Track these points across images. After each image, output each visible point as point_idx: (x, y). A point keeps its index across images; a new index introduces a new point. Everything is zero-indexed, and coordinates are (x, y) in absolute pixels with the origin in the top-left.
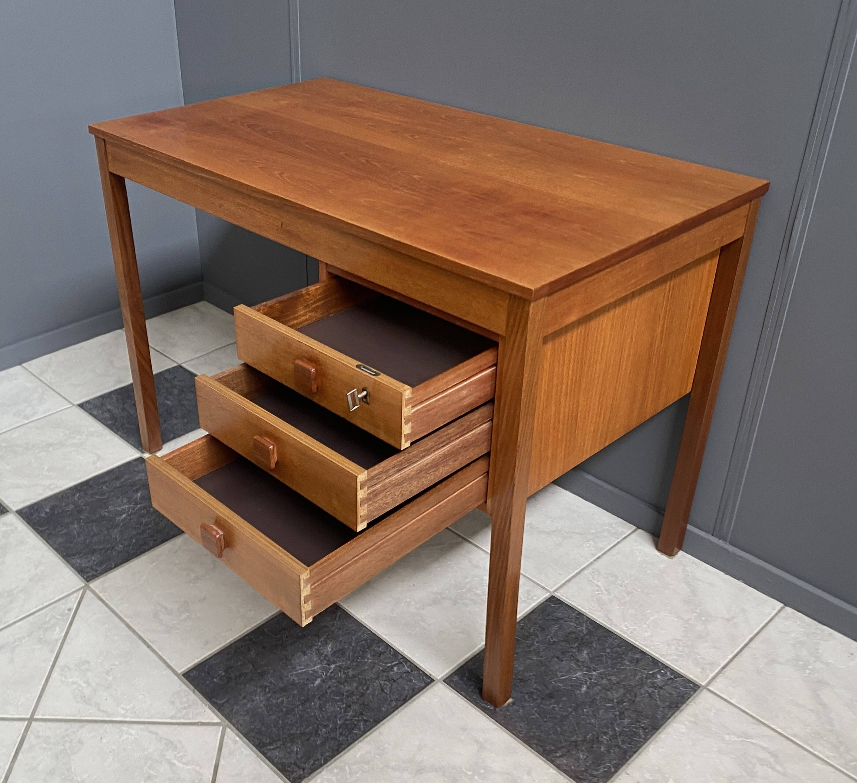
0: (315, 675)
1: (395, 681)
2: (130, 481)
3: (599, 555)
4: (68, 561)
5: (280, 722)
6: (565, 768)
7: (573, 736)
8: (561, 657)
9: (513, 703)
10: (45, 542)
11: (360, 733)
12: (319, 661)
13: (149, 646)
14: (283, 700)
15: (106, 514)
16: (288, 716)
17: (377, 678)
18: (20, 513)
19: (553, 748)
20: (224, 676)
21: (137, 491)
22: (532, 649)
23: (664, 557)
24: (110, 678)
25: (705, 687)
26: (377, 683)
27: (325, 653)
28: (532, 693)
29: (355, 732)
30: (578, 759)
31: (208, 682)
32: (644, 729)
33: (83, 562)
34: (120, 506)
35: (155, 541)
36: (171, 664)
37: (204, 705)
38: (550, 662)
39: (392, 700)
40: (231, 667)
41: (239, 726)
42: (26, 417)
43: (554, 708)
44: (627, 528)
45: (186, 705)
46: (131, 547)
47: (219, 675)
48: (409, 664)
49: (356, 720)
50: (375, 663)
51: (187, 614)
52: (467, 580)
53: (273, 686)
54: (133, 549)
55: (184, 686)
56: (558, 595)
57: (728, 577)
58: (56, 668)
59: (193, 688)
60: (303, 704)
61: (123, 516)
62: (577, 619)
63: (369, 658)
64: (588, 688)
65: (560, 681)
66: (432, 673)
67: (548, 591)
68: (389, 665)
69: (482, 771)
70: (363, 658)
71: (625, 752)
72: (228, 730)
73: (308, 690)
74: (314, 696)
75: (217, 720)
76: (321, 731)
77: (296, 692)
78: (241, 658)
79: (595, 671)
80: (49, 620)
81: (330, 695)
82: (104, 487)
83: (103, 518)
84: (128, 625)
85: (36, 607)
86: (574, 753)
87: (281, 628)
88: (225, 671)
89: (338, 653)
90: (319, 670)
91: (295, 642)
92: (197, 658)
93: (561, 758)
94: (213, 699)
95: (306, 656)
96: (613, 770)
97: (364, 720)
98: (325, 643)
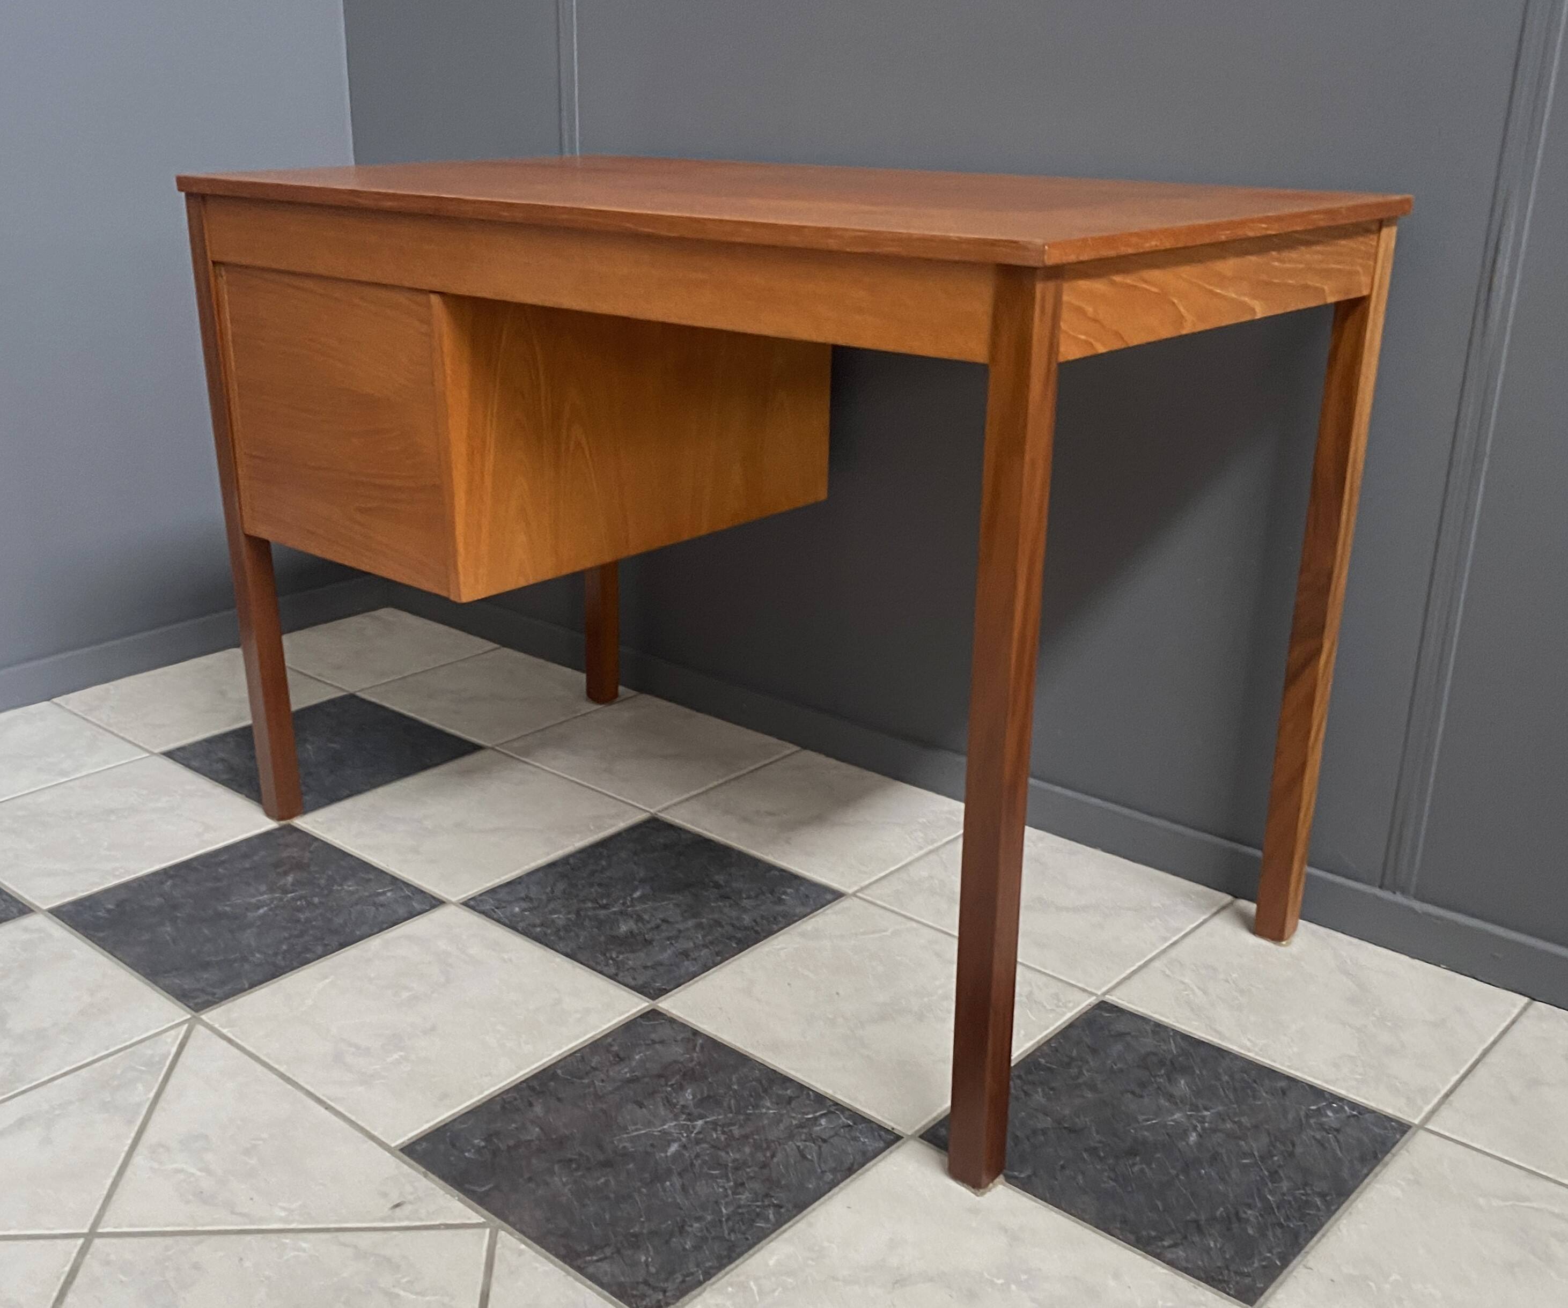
0: (666, 1139)
1: (825, 1141)
2: (270, 859)
3: (1175, 939)
4: (155, 982)
5: (607, 1217)
6: (1184, 1264)
7: (1189, 1213)
8: (1138, 1091)
10: (111, 955)
11: (769, 1226)
12: (671, 1116)
13: (328, 1107)
14: (608, 1181)
15: (227, 909)
16: (622, 1206)
17: (791, 1137)
18: (58, 913)
19: (1153, 1233)
20: (483, 1147)
21: (286, 873)
22: (1080, 1081)
24: (253, 1161)
25: (1422, 1126)
26: (791, 1146)
27: (682, 1103)
28: (1095, 1149)
29: (758, 1225)
30: (1208, 1250)
31: (452, 1158)
32: (1323, 1195)
33: (188, 983)
34: (254, 896)
35: (326, 945)
36: (376, 1134)
37: (448, 1196)
38: (1120, 1099)
39: (823, 1172)
40: (497, 1134)
41: (524, 1227)
42: (63, 773)
43: (1142, 1171)
44: (1218, 899)
45: (415, 1196)
46: (280, 957)
47: (473, 1146)
48: (847, 1113)
49: (758, 1206)
50: (782, 1115)
51: (402, 1054)
53: (584, 1158)
54: (284, 958)
55: (405, 1167)
56: (1112, 998)
57: (1417, 963)
58: (141, 1149)
59: (424, 1170)
60: (648, 1184)
61: (261, 911)
62: (1157, 1032)
63: (769, 1108)
64: (1200, 1136)
65: (1144, 1128)
66: (895, 1126)
67: (1092, 994)
68: (810, 1116)
69: (1024, 1277)
70: (756, 1107)
71: (1296, 1236)
72: (502, 1234)
73: (656, 1162)
74: (669, 1172)
75: (477, 1218)
76: (691, 1226)
77: (631, 1166)
78: (516, 1117)
79: (1207, 1109)
80: (122, 1073)
81: (701, 1167)
82: (220, 870)
83: (220, 916)
84: (282, 1076)
85: (95, 1053)
86: (1196, 1239)
87: (588, 1068)
88: (485, 1140)
89: (708, 1101)
90: (673, 1131)
91: (617, 1089)
92: (427, 1122)
93: (1174, 1250)
94: (467, 1186)
95: (644, 1110)
96: (1278, 1263)
97: (775, 1205)
98: (680, 1087)
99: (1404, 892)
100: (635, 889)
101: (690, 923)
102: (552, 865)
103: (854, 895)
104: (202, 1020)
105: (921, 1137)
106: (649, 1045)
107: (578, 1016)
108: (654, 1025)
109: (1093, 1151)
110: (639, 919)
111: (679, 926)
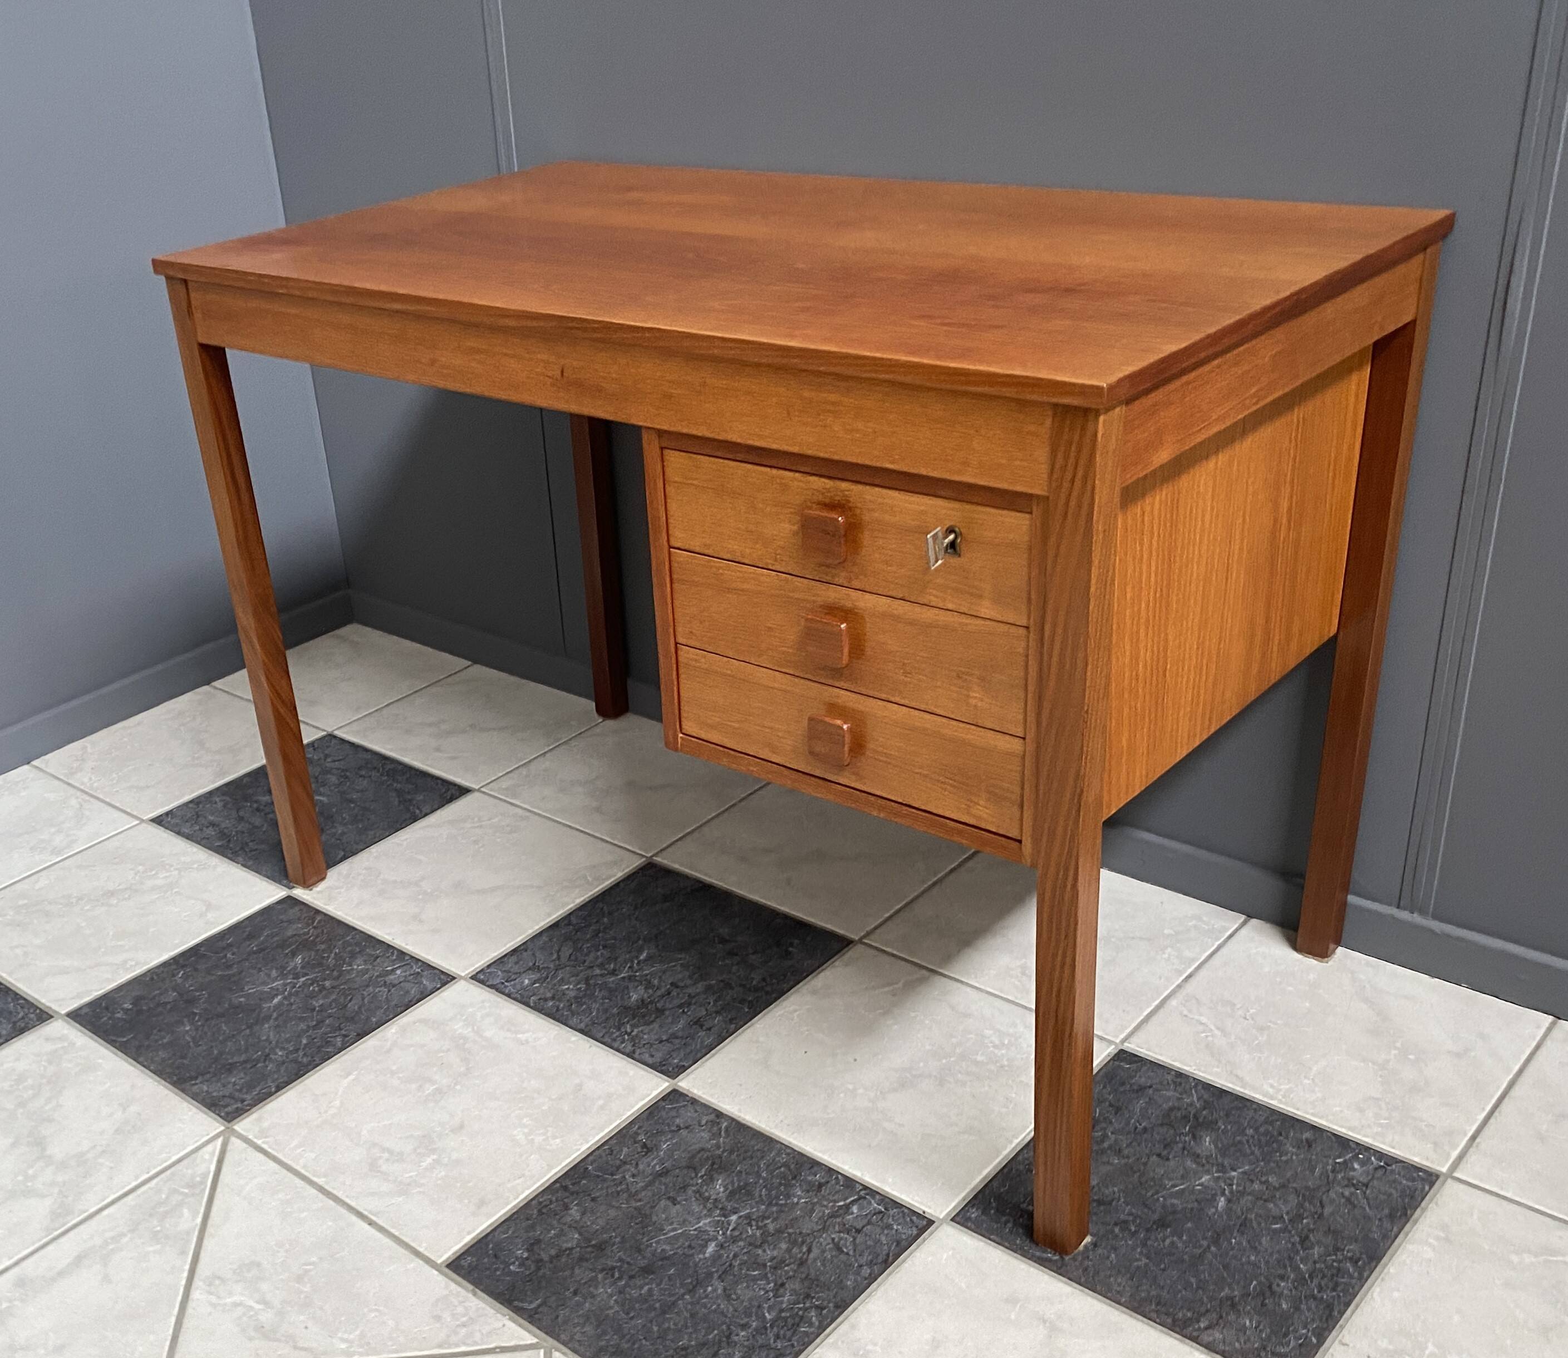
0: (702, 1239)
1: (858, 1231)
2: (275, 939)
3: (1190, 970)
4: (183, 1091)
5: (655, 1329)
7: (1223, 1289)
8: (1164, 1153)
9: (1095, 1245)
10: (135, 1063)
11: (812, 1330)
12: (705, 1212)
13: (371, 1223)
14: (650, 1290)
15: (242, 999)
16: (668, 1316)
17: (824, 1229)
18: (75, 1016)
19: (1189, 1315)
20: (527, 1259)
21: (294, 954)
22: (1106, 1145)
23: (1311, 962)
24: (307, 1288)
25: (1449, 1175)
26: (825, 1239)
27: (714, 1197)
28: (1125, 1222)
29: (803, 1330)
30: (1242, 1329)
31: (498, 1273)
32: (1355, 1261)
33: (216, 1090)
34: (265, 983)
35: (345, 1036)
36: (421, 1250)
37: (499, 1316)
38: (1145, 1164)
39: (861, 1266)
40: (538, 1241)
41: (576, 1345)
42: (56, 851)
43: (1173, 1243)
45: (464, 1319)
46: (301, 1053)
47: (517, 1258)
48: (878, 1197)
49: (800, 1309)
50: (814, 1204)
51: (435, 1157)
52: (955, 1040)
53: (626, 1266)
54: (305, 1055)
55: (453, 1286)
56: (1131, 1047)
57: (1438, 982)
58: (197, 1282)
59: (472, 1288)
60: (690, 1291)
61: (276, 1001)
62: (1177, 1083)
63: (799, 1196)
64: (1229, 1201)
65: (1173, 1195)
66: (926, 1210)
67: (1112, 1043)
68: (841, 1203)
70: (788, 1196)
71: (1330, 1307)
72: (556, 1354)
73: (696, 1265)
74: (710, 1275)
75: (530, 1340)
76: (737, 1335)
77: (672, 1271)
78: (555, 1222)
79: (1235, 1170)
80: (167, 1198)
81: (741, 1269)
82: (229, 955)
83: (237, 1008)
84: (321, 1190)
85: (137, 1177)
86: (1232, 1318)
87: (618, 1162)
88: (528, 1250)
89: (740, 1193)
90: (708, 1229)
91: (650, 1184)
92: (469, 1233)
93: (1210, 1331)
94: (516, 1303)
95: (678, 1206)
96: (1314, 1340)
97: (817, 1307)
98: (710, 1179)
99: (1422, 912)
100: (641, 950)
101: (701, 987)
102: (555, 926)
103: (861, 941)
104: (236, 1132)
105: (952, 1220)
106: (673, 1131)
107: (601, 1102)
108: (677, 1109)
109: (1124, 1224)
110: (649, 985)
111: (690, 990)
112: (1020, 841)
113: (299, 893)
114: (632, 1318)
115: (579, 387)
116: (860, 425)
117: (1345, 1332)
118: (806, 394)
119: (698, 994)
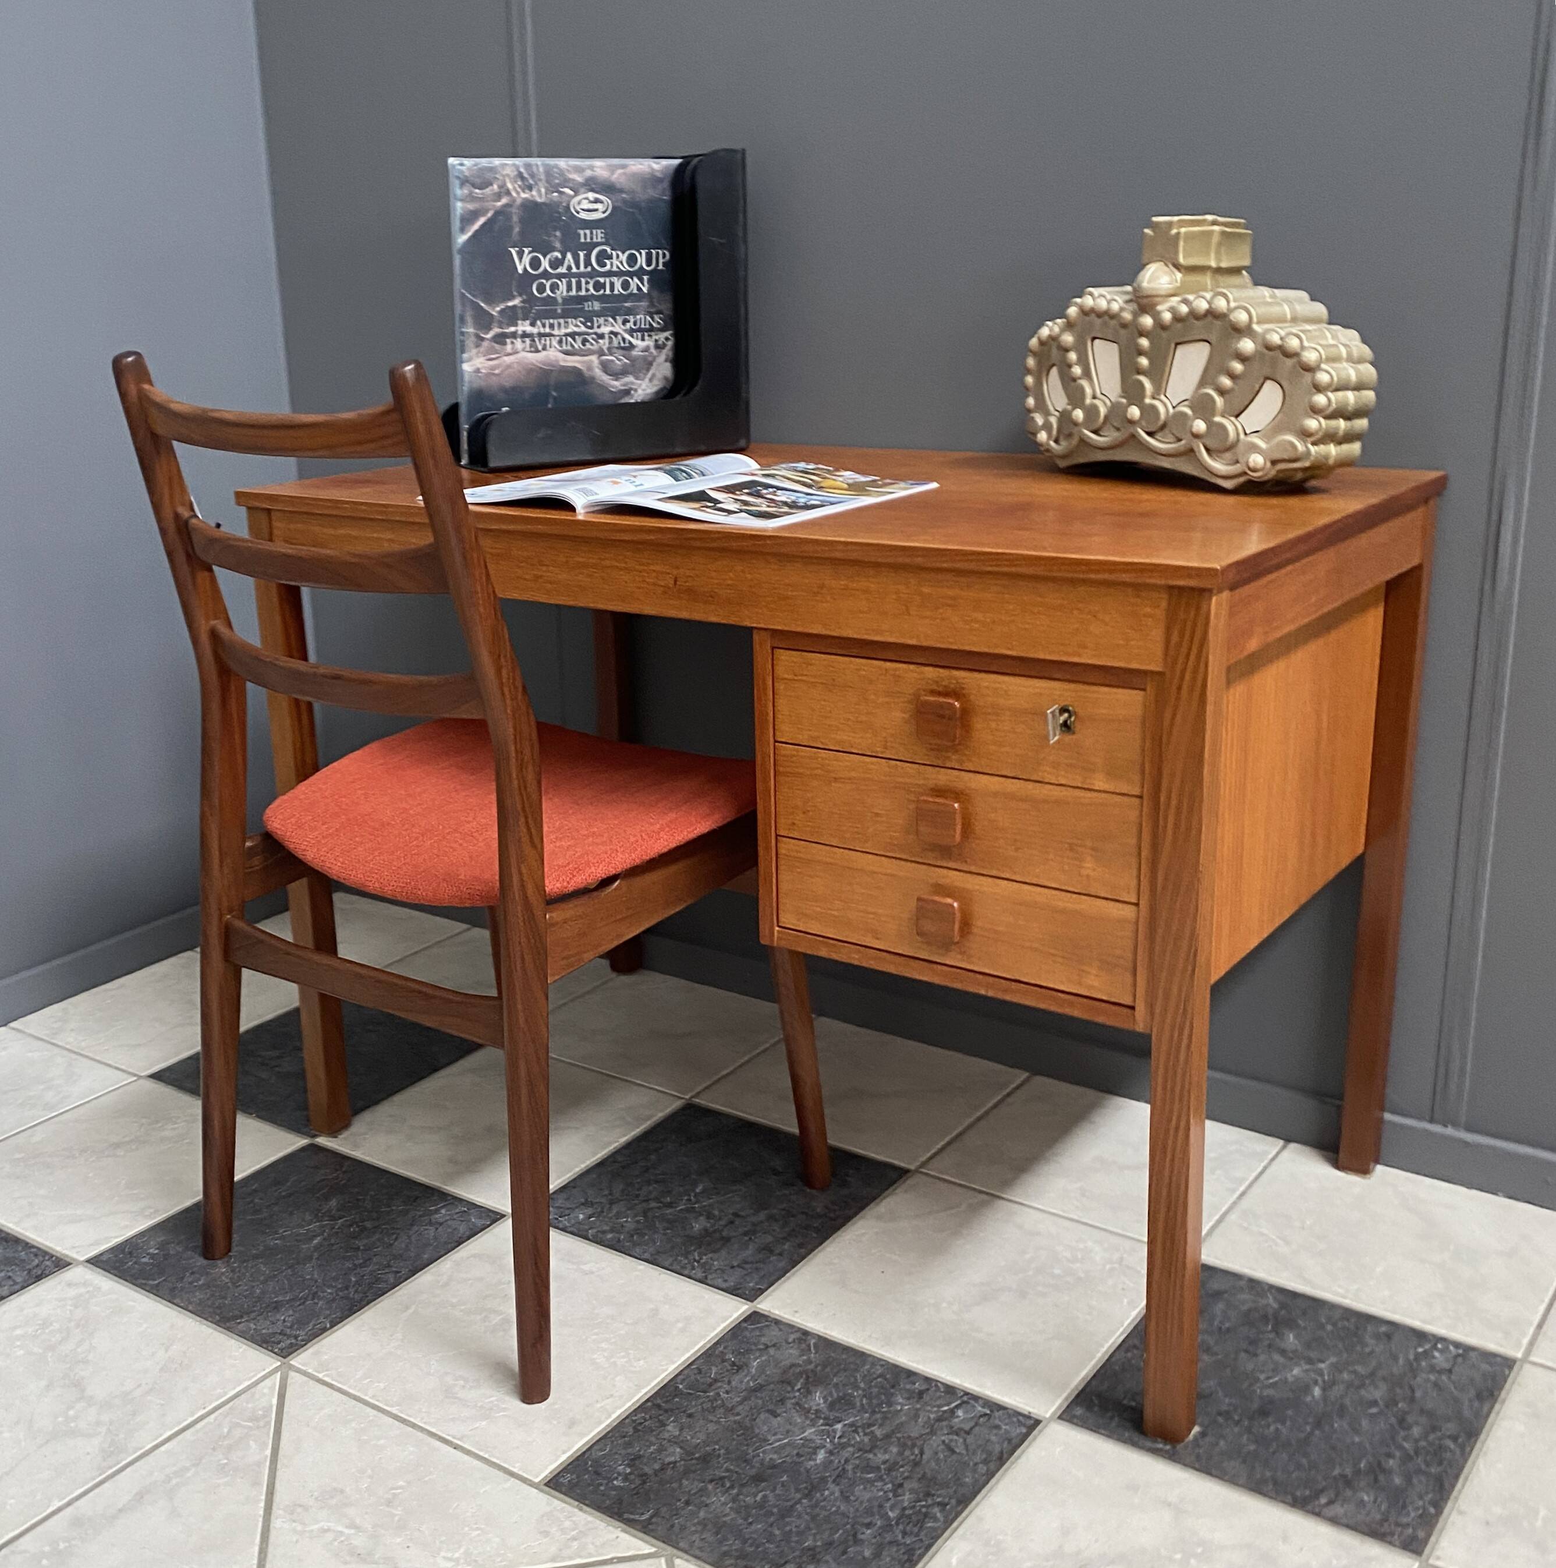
0: (810, 1448)
1: (968, 1433)
2: (303, 1183)
3: (1242, 1189)
4: (228, 1329)
5: (776, 1532)
6: (1344, 1521)
7: (1334, 1468)
8: (1251, 1349)
9: (1203, 1434)
10: (170, 1305)
11: (939, 1524)
12: (808, 1422)
13: (456, 1447)
14: (765, 1496)
15: (278, 1241)
16: (787, 1520)
17: (932, 1432)
18: (96, 1262)
19: (1307, 1493)
20: (630, 1474)
21: (327, 1198)
23: (1354, 1178)
24: (398, 1512)
25: (1525, 1359)
26: (935, 1441)
27: (814, 1408)
28: (1228, 1413)
29: (929, 1525)
30: (1362, 1503)
31: (602, 1488)
32: (1454, 1438)
33: (265, 1327)
34: (299, 1226)
35: (396, 1273)
36: (515, 1470)
37: (610, 1528)
38: (1235, 1359)
39: (976, 1464)
40: (639, 1457)
41: (698, 1553)
42: (49, 1107)
43: (1277, 1429)
44: (1270, 1145)
45: (574, 1533)
46: (352, 1290)
47: (619, 1474)
48: (981, 1402)
49: (923, 1506)
50: (918, 1410)
52: (1028, 1256)
53: (735, 1475)
54: (356, 1291)
55: (556, 1502)
57: (1474, 1192)
58: (277, 1511)
59: (577, 1503)
60: (806, 1496)
61: (315, 1242)
62: (1252, 1288)
63: (902, 1404)
64: (1324, 1390)
65: (1268, 1387)
66: (1031, 1410)
68: (946, 1408)
69: (1199, 1550)
70: (890, 1404)
71: (1441, 1482)
72: (678, 1562)
73: (808, 1471)
74: (824, 1480)
75: (648, 1549)
76: (863, 1533)
77: (785, 1478)
78: (653, 1439)
79: (1323, 1362)
80: (229, 1432)
81: (855, 1473)
82: (256, 1201)
83: (272, 1251)
84: (396, 1417)
85: (193, 1414)
86: (1349, 1493)
87: (709, 1380)
88: (628, 1465)
89: (841, 1403)
90: (814, 1437)
91: (745, 1399)
92: (564, 1452)
93: (1332, 1507)
94: (626, 1516)
95: (779, 1419)
96: (1432, 1510)
97: (939, 1504)
98: (808, 1392)
99: (1455, 1125)
100: (695, 1184)
101: (762, 1216)
102: (601, 1164)
103: (917, 1171)
104: (294, 1366)
105: (1060, 1418)
106: (760, 1350)
107: (680, 1325)
108: (761, 1329)
109: (1227, 1415)
110: (709, 1216)
111: (754, 1219)
112: (1133, 1008)
113: (322, 1141)
114: (751, 1523)
115: (692, 594)
116: (979, 616)
117: (1460, 1501)
118: (926, 590)
119: (762, 1222)
